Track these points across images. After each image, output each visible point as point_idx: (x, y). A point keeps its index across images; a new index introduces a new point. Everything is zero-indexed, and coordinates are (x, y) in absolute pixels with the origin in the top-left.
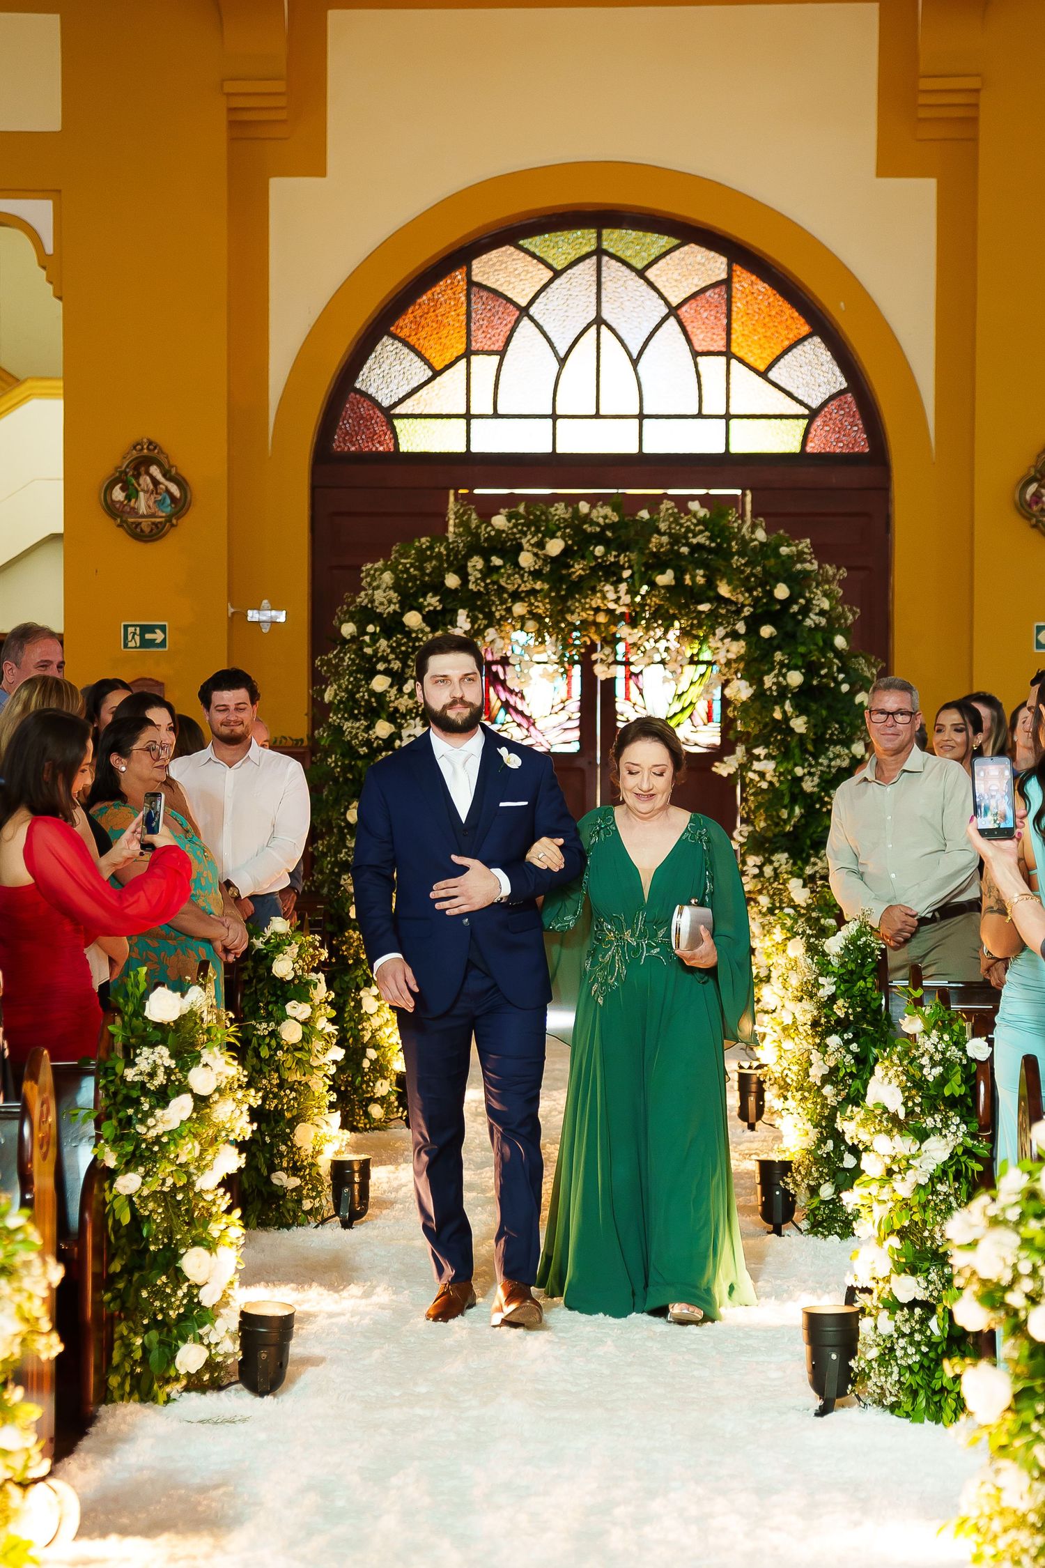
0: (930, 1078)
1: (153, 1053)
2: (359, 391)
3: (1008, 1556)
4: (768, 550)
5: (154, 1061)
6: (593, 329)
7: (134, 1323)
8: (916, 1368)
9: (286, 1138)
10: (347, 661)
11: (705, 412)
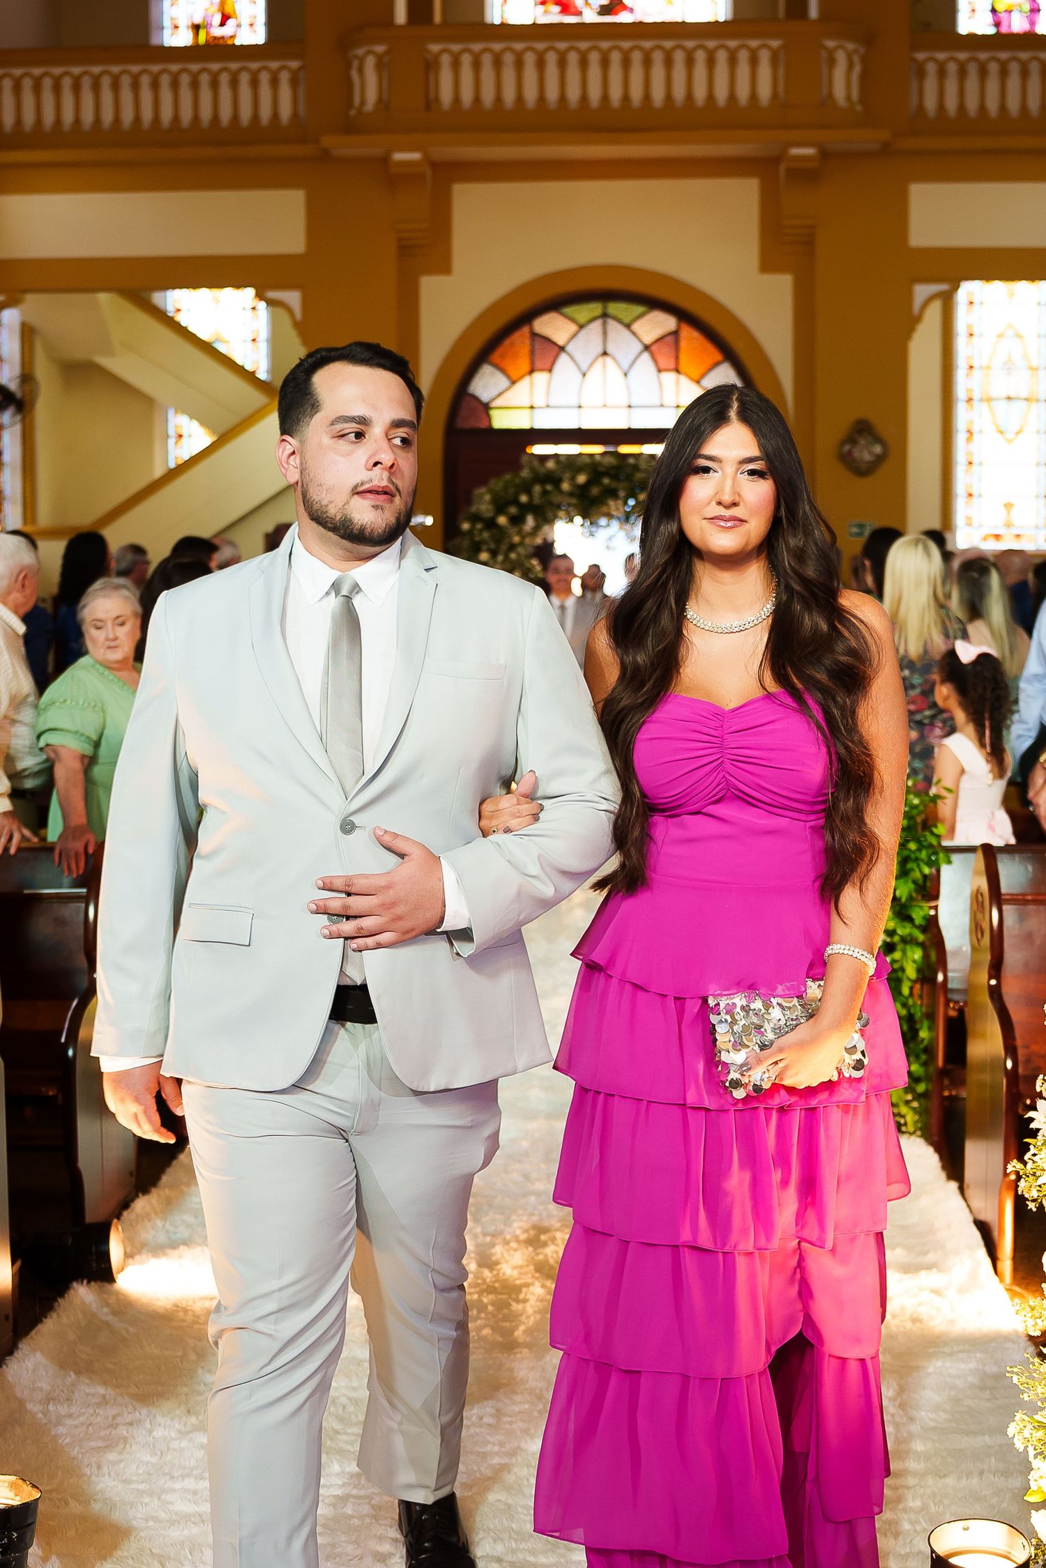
2: (470, 394)
6: (602, 358)
11: (665, 404)
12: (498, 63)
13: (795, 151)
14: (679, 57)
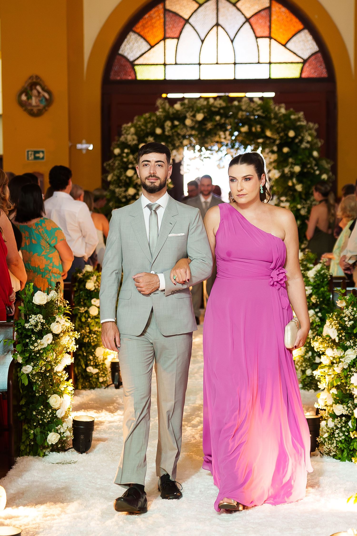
0: (349, 326)
1: (36, 317)
4: (287, 117)
5: (37, 320)
6: (215, 28)
7: (30, 424)
8: (343, 441)
9: (92, 354)
10: (116, 164)
11: (261, 61)
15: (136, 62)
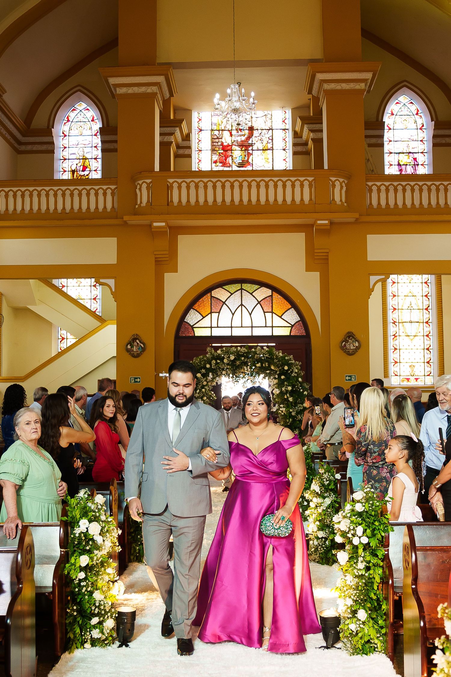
0: (326, 484)
2: (185, 322)
3: (348, 596)
4: (283, 358)
6: (240, 307)
8: (323, 553)
11: (267, 326)
12: (197, 187)
13: (319, 222)
14: (271, 184)
15: (194, 326)
